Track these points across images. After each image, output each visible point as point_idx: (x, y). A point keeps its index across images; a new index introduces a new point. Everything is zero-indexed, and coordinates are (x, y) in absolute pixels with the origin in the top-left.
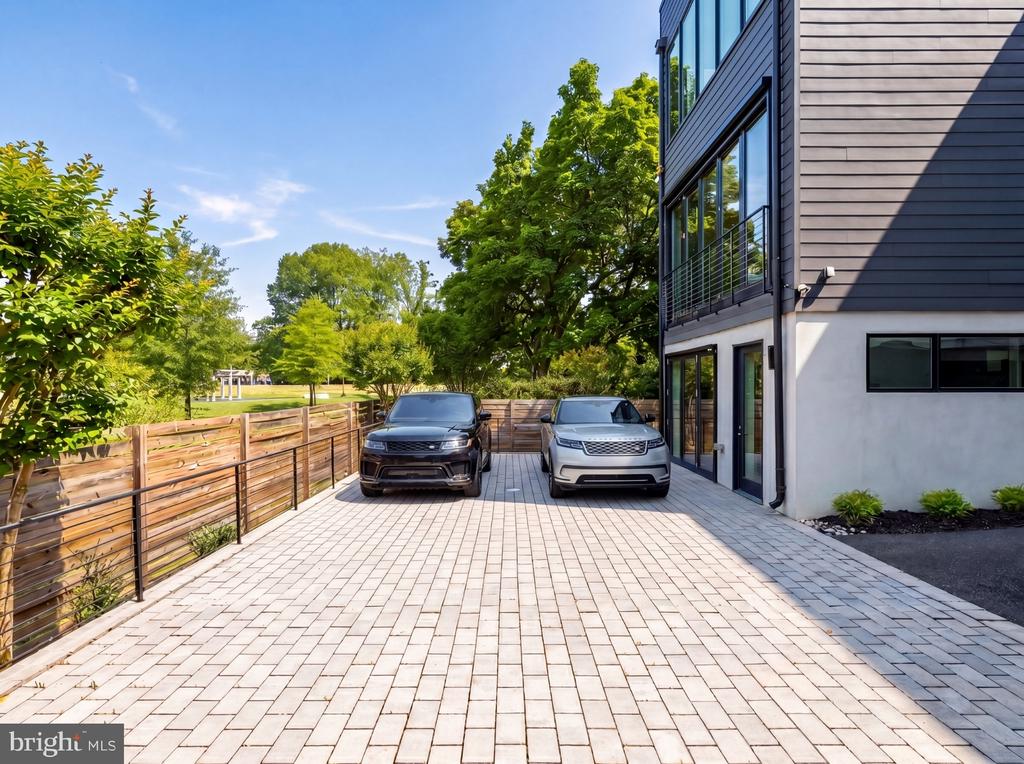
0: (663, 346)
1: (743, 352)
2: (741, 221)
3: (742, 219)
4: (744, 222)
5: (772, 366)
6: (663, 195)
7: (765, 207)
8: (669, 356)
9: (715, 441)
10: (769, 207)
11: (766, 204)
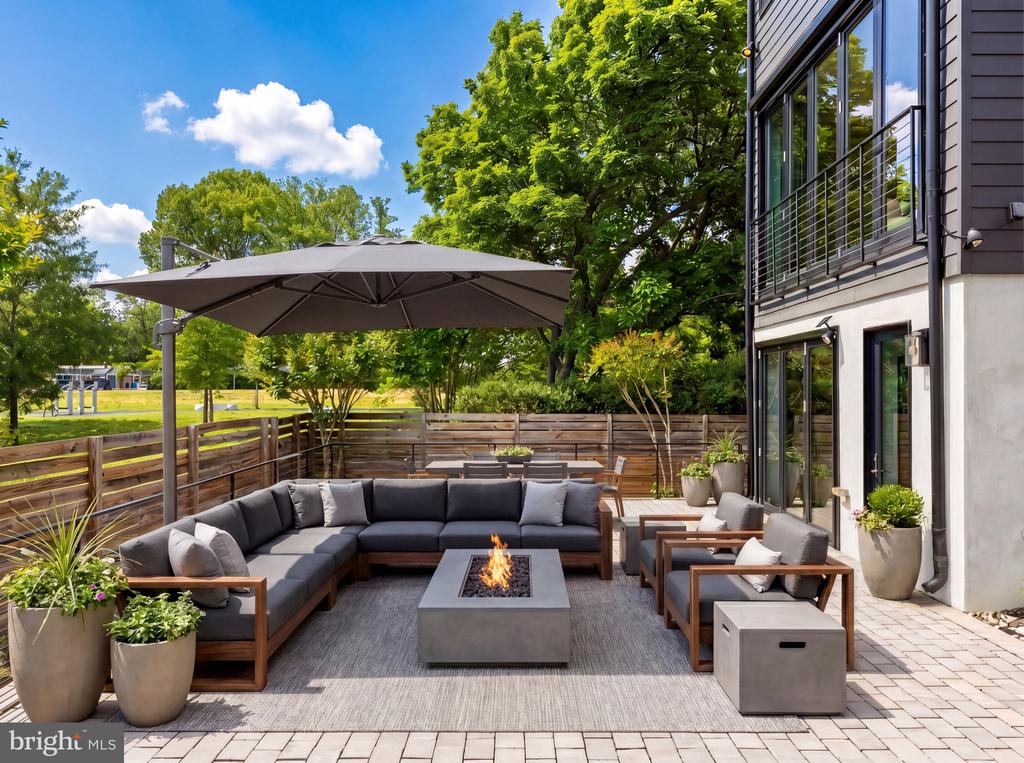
0: (752, 328)
1: (880, 338)
2: (875, 132)
3: (877, 128)
4: (881, 132)
5: (925, 361)
6: (752, 94)
7: (914, 108)
8: (767, 347)
9: (836, 484)
10: (922, 108)
11: (916, 104)
